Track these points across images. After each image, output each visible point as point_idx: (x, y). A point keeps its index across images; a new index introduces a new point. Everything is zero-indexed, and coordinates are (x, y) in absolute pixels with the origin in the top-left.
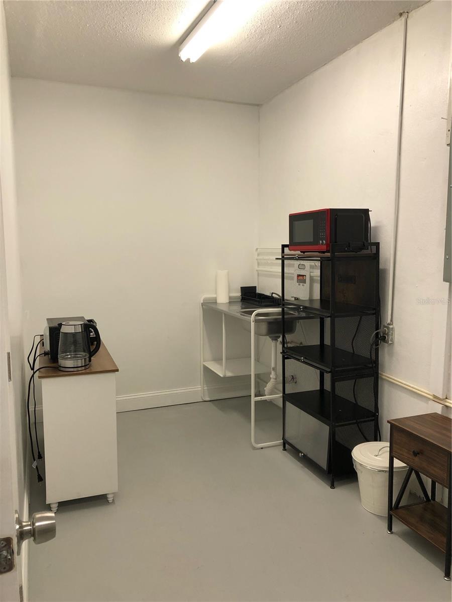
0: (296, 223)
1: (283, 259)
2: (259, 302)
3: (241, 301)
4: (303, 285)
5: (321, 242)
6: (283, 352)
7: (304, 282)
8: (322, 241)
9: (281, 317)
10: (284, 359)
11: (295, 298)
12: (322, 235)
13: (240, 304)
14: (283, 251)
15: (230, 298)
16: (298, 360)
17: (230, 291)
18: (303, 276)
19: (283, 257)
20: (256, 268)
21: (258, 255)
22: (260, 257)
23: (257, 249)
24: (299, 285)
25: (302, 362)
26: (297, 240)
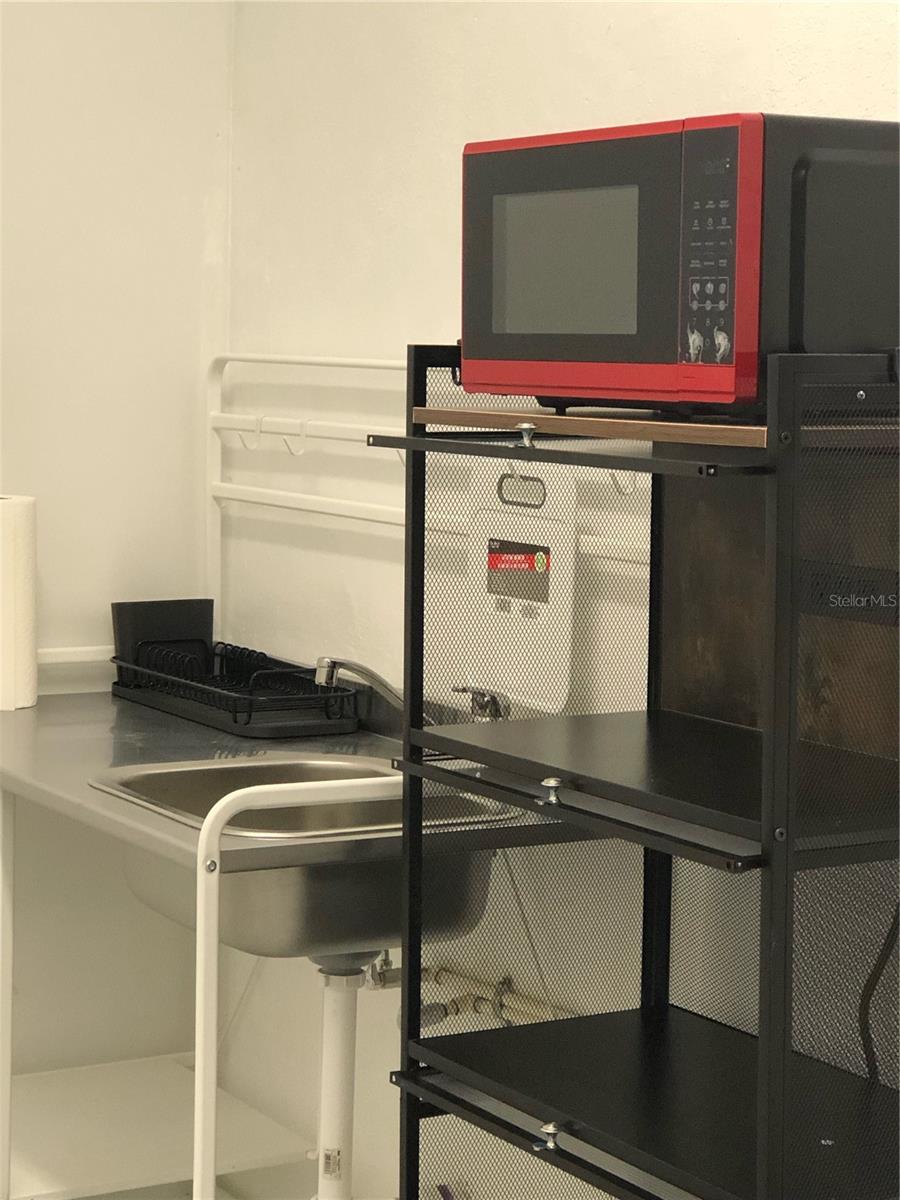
0: (515, 209)
1: (418, 445)
2: (233, 708)
3: (115, 694)
4: (529, 613)
5: (695, 340)
6: (409, 1074)
7: (537, 589)
8: (708, 336)
9: (394, 830)
10: (413, 1113)
11: (478, 695)
12: (703, 296)
13: (110, 711)
14: (417, 393)
15: (44, 673)
16: (524, 1139)
17: (41, 626)
18: (530, 550)
19: (416, 429)
20: (215, 482)
21: (228, 401)
22: (240, 416)
23: (219, 365)
24: (503, 606)
25: (545, 1155)
26: (515, 319)
